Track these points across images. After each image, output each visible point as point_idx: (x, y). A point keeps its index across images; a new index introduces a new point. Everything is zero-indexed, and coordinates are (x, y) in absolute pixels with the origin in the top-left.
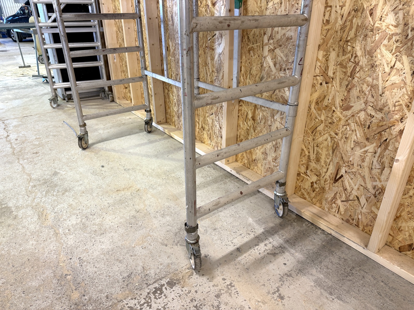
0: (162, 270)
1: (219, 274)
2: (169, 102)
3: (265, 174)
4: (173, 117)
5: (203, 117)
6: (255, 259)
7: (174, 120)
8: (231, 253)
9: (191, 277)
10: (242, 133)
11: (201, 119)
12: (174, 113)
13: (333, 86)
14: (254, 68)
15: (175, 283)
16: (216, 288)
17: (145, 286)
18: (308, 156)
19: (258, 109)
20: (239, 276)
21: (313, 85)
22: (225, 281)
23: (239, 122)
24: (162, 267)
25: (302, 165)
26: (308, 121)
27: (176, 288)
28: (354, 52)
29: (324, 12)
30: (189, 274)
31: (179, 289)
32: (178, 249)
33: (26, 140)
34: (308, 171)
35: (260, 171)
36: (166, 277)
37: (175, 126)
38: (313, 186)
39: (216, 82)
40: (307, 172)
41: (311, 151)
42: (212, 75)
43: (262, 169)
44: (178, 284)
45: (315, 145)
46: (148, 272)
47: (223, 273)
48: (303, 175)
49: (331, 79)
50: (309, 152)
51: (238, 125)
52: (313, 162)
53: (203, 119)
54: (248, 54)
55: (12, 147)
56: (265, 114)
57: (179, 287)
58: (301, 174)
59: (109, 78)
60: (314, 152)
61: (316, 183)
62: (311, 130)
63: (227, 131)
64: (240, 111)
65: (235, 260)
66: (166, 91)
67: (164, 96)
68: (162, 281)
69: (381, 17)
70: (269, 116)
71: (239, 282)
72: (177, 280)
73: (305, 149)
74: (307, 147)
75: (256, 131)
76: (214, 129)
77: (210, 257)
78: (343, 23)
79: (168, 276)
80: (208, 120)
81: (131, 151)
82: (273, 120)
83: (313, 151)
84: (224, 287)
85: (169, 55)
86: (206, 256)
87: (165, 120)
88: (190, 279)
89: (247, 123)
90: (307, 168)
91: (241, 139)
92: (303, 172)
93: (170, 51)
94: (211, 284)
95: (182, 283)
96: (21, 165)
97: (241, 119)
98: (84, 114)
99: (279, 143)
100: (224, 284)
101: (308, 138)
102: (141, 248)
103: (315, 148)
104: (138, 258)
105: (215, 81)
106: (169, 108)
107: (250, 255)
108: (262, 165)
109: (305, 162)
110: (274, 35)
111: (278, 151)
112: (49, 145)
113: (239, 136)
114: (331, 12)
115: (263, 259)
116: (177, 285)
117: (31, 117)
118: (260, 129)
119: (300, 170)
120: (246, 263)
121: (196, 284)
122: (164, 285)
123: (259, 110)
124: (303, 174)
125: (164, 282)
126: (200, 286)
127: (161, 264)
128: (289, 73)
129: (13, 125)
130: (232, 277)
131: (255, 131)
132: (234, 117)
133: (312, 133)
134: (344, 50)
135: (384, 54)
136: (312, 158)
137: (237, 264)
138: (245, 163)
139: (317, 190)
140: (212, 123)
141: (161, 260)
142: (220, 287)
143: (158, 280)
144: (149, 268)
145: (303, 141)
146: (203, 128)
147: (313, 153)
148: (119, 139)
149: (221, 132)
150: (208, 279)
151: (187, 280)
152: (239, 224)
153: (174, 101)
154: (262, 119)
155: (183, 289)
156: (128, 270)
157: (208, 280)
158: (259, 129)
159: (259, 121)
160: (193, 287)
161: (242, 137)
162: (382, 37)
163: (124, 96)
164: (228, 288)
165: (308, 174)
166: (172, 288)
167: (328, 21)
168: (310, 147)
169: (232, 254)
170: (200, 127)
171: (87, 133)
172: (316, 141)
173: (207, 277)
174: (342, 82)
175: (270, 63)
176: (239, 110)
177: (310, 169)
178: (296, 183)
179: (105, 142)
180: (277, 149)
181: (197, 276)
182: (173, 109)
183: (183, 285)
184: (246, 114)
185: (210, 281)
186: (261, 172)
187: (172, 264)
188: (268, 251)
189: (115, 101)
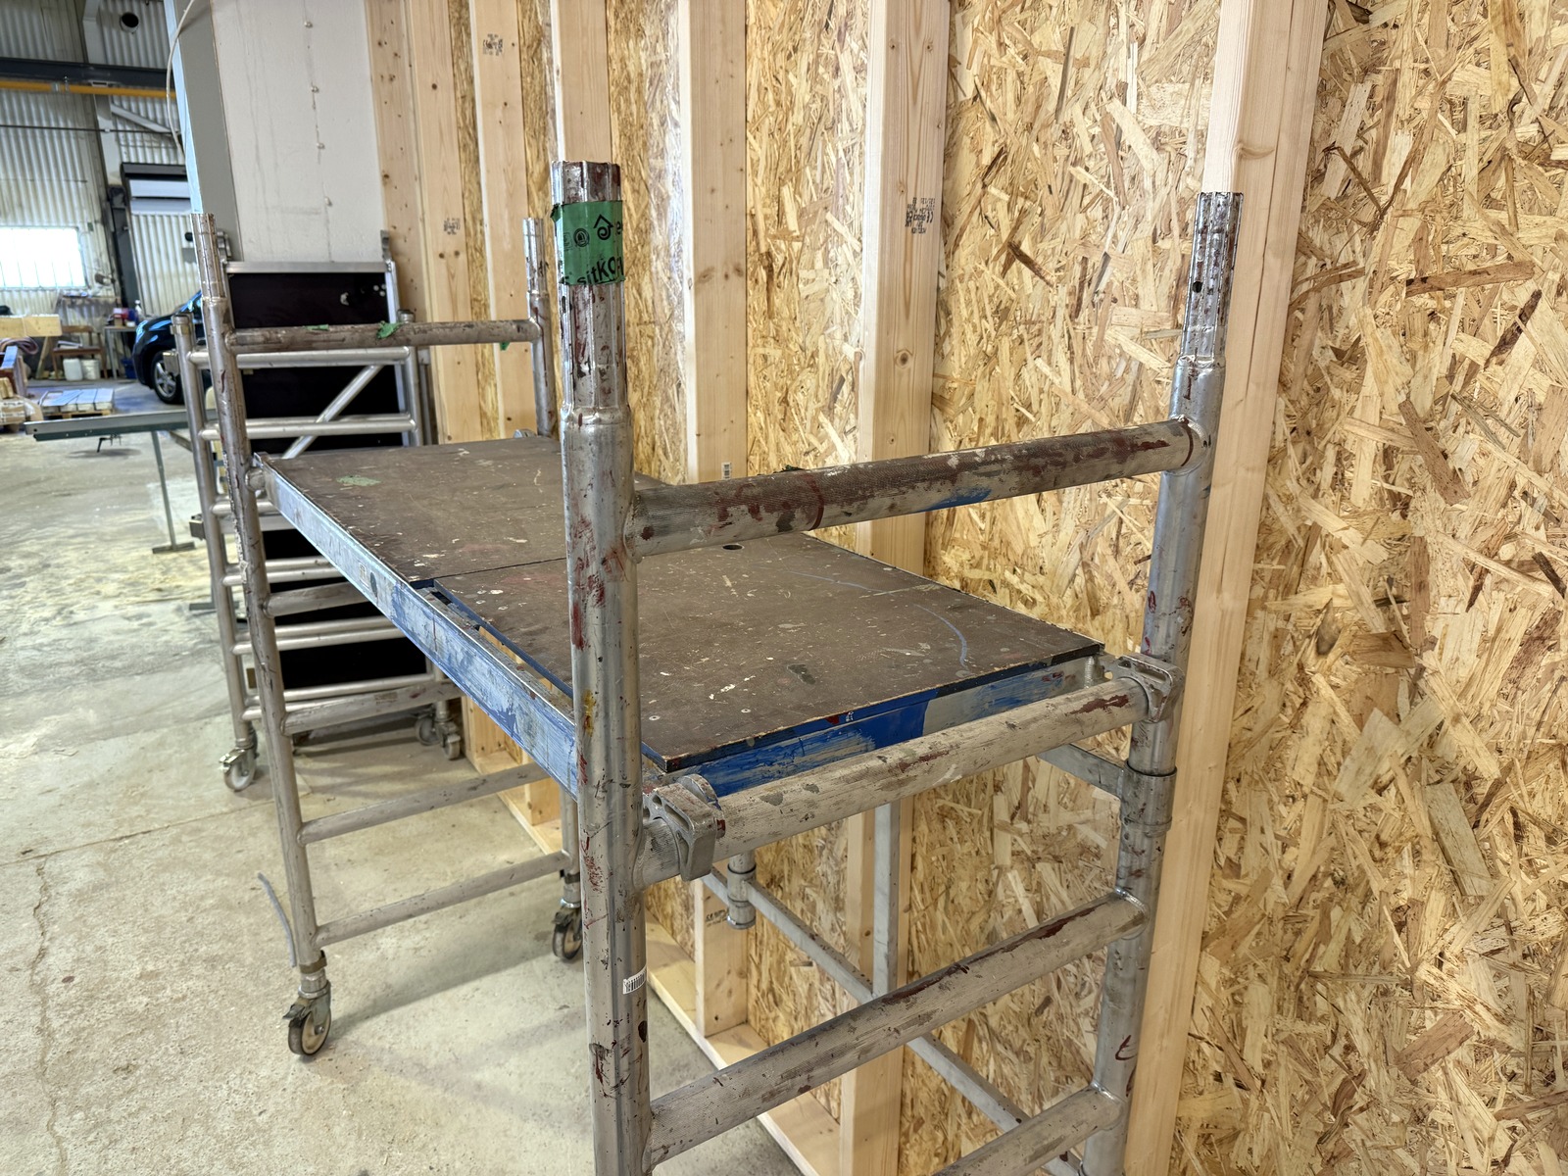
5: (775, 957)
11: (768, 960)
13: (1263, 1108)
14: (964, 885)
19: (980, 1041)
21: (1186, 1065)
28: (1342, 1031)
29: (1219, 828)
33: (103, 981)
37: (673, 934)
39: (824, 858)
49: (1259, 1083)
54: (937, 826)
55: (44, 1031)
56: (1006, 1070)
69: (1441, 954)
78: (1295, 900)
80: (795, 976)
81: (486, 1075)
96: (59, 1141)
98: (319, 923)
110: (1031, 810)
112: (183, 1019)
114: (1243, 838)
117: (144, 840)
128: (1093, 971)
129: (72, 886)
134: (1300, 999)
135: (1462, 1098)
140: (809, 997)
148: (450, 993)
162: (1451, 1030)
167: (1234, 868)
170: (764, 986)
171: (329, 992)
174: (1301, 1113)
175: (1021, 900)
179: (396, 1013)
189: (467, 757)
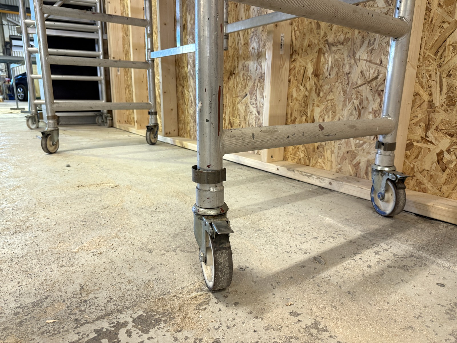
0: (129, 293)
1: (280, 303)
2: (183, 104)
3: (339, 166)
4: (188, 123)
5: (231, 107)
6: (363, 275)
7: (189, 129)
8: (302, 265)
9: (204, 307)
10: (295, 107)
12: (190, 118)
15: (158, 322)
16: (275, 334)
17: (71, 326)
18: (429, 102)
19: (324, 54)
20: (335, 307)
22: (299, 318)
23: (291, 90)
24: (130, 286)
25: (416, 124)
26: (426, 34)
27: (159, 331)
30: (199, 301)
31: (168, 334)
32: (177, 257)
34: (429, 134)
35: (329, 163)
36: (136, 308)
38: (442, 159)
40: (426, 136)
41: (436, 91)
42: (246, 33)
43: (333, 159)
44: (165, 322)
45: (444, 75)
46: (92, 296)
47: (290, 300)
48: (419, 145)
50: (431, 95)
51: (289, 96)
52: (441, 110)
53: (231, 109)
56: (337, 57)
57: (168, 331)
58: (415, 144)
59: (109, 100)
60: (441, 91)
61: (448, 151)
62: (434, 50)
63: (271, 102)
64: (292, 71)
65: (313, 277)
66: (180, 89)
67: (177, 97)
68: (122, 316)
70: (345, 57)
71: (337, 319)
72: (163, 314)
73: (421, 91)
74: (425, 86)
75: (321, 94)
76: (247, 118)
77: (253, 271)
79: (143, 304)
80: (240, 107)
82: (353, 61)
83: (438, 89)
84: (299, 331)
85: (186, 34)
86: (242, 269)
87: (176, 132)
88: (202, 313)
89: (304, 86)
90: (427, 128)
91: (293, 118)
92: (420, 138)
93: (187, 29)
94: (260, 324)
95: (178, 320)
97: (294, 82)
99: (367, 98)
100: (298, 325)
101: (427, 68)
102: (91, 255)
103: (444, 80)
104: (77, 270)
105: (252, 40)
106: (183, 112)
107: (346, 269)
108: (332, 152)
109: (423, 116)
111: (364, 114)
113: (289, 116)
115: (382, 275)
116: (162, 324)
118: (329, 86)
119: (411, 137)
120: (344, 282)
121: (216, 325)
122: (125, 324)
123: (326, 54)
124: (418, 142)
125: (126, 317)
126: (228, 327)
127: (129, 282)
130: (315, 310)
131: (319, 95)
132: (282, 80)
133: (436, 54)
136: (437, 104)
137: (321, 284)
138: (300, 159)
139: (452, 166)
140: (246, 111)
141: (132, 274)
142: (285, 332)
143: (112, 312)
144: (98, 289)
145: (417, 77)
146: (231, 124)
147: (439, 94)
149: (259, 120)
150: (251, 313)
151: (191, 315)
152: (307, 224)
153: (190, 99)
154: (332, 68)
155: (179, 335)
156: (43, 292)
157: (251, 316)
158: (326, 87)
159: (328, 74)
160: (209, 330)
161: (295, 114)
163: (126, 120)
164: (312, 335)
165: (430, 139)
166: (147, 332)
168: (432, 83)
169: (304, 266)
171: (58, 130)
172: (446, 67)
173: (248, 308)
176: (290, 70)
177: (434, 127)
178: (405, 163)
180: (362, 111)
181: (220, 306)
182: (188, 112)
183: (179, 325)
184: (302, 71)
185: (256, 318)
186: (331, 166)
187: (156, 281)
188: (388, 262)
189: (114, 126)
